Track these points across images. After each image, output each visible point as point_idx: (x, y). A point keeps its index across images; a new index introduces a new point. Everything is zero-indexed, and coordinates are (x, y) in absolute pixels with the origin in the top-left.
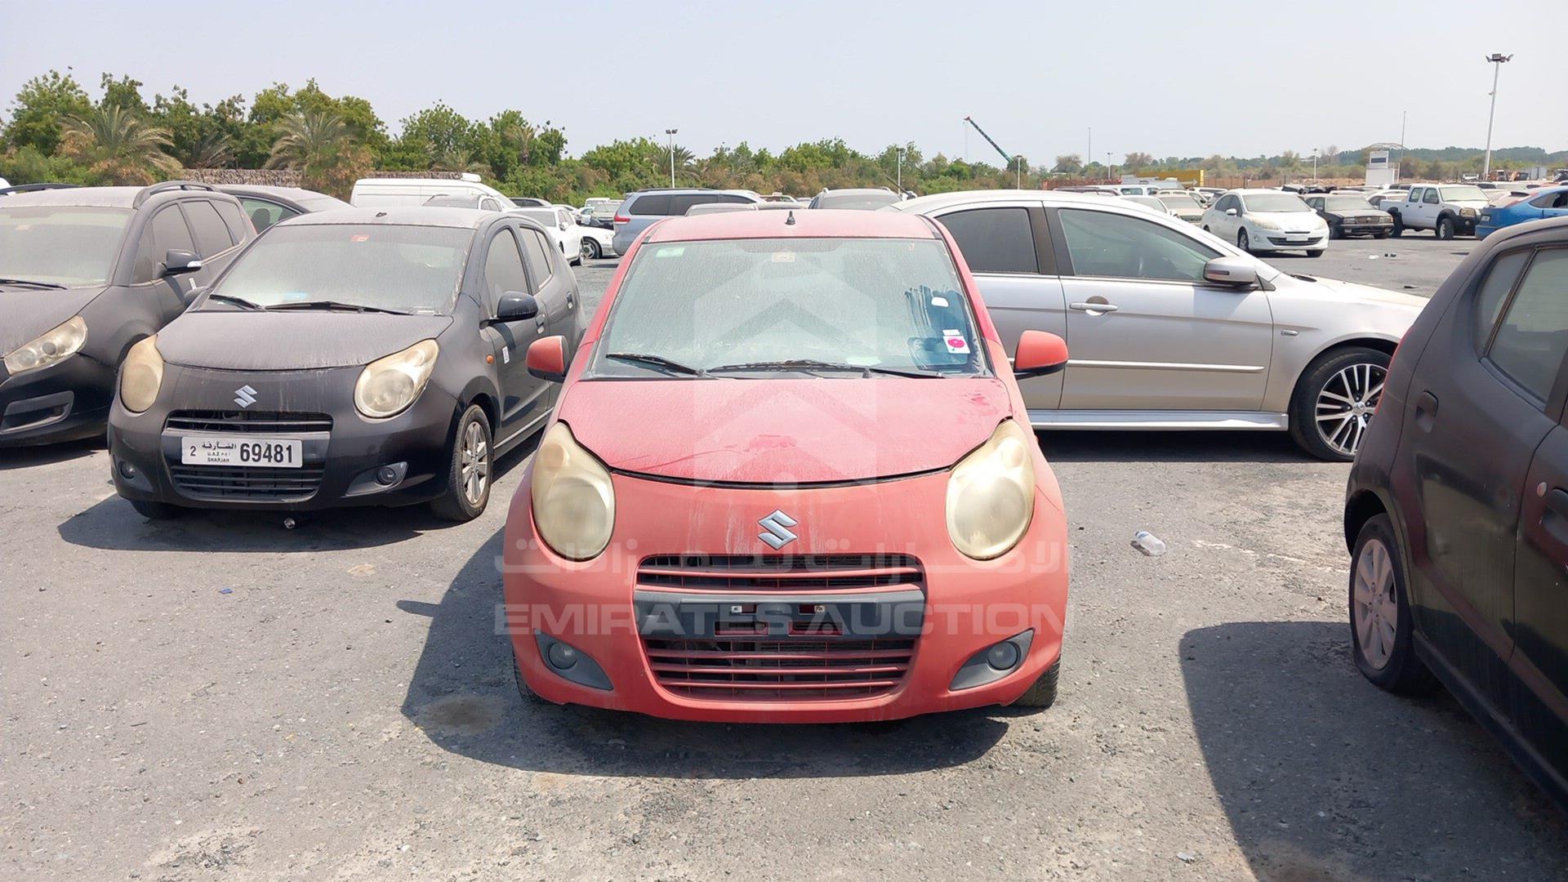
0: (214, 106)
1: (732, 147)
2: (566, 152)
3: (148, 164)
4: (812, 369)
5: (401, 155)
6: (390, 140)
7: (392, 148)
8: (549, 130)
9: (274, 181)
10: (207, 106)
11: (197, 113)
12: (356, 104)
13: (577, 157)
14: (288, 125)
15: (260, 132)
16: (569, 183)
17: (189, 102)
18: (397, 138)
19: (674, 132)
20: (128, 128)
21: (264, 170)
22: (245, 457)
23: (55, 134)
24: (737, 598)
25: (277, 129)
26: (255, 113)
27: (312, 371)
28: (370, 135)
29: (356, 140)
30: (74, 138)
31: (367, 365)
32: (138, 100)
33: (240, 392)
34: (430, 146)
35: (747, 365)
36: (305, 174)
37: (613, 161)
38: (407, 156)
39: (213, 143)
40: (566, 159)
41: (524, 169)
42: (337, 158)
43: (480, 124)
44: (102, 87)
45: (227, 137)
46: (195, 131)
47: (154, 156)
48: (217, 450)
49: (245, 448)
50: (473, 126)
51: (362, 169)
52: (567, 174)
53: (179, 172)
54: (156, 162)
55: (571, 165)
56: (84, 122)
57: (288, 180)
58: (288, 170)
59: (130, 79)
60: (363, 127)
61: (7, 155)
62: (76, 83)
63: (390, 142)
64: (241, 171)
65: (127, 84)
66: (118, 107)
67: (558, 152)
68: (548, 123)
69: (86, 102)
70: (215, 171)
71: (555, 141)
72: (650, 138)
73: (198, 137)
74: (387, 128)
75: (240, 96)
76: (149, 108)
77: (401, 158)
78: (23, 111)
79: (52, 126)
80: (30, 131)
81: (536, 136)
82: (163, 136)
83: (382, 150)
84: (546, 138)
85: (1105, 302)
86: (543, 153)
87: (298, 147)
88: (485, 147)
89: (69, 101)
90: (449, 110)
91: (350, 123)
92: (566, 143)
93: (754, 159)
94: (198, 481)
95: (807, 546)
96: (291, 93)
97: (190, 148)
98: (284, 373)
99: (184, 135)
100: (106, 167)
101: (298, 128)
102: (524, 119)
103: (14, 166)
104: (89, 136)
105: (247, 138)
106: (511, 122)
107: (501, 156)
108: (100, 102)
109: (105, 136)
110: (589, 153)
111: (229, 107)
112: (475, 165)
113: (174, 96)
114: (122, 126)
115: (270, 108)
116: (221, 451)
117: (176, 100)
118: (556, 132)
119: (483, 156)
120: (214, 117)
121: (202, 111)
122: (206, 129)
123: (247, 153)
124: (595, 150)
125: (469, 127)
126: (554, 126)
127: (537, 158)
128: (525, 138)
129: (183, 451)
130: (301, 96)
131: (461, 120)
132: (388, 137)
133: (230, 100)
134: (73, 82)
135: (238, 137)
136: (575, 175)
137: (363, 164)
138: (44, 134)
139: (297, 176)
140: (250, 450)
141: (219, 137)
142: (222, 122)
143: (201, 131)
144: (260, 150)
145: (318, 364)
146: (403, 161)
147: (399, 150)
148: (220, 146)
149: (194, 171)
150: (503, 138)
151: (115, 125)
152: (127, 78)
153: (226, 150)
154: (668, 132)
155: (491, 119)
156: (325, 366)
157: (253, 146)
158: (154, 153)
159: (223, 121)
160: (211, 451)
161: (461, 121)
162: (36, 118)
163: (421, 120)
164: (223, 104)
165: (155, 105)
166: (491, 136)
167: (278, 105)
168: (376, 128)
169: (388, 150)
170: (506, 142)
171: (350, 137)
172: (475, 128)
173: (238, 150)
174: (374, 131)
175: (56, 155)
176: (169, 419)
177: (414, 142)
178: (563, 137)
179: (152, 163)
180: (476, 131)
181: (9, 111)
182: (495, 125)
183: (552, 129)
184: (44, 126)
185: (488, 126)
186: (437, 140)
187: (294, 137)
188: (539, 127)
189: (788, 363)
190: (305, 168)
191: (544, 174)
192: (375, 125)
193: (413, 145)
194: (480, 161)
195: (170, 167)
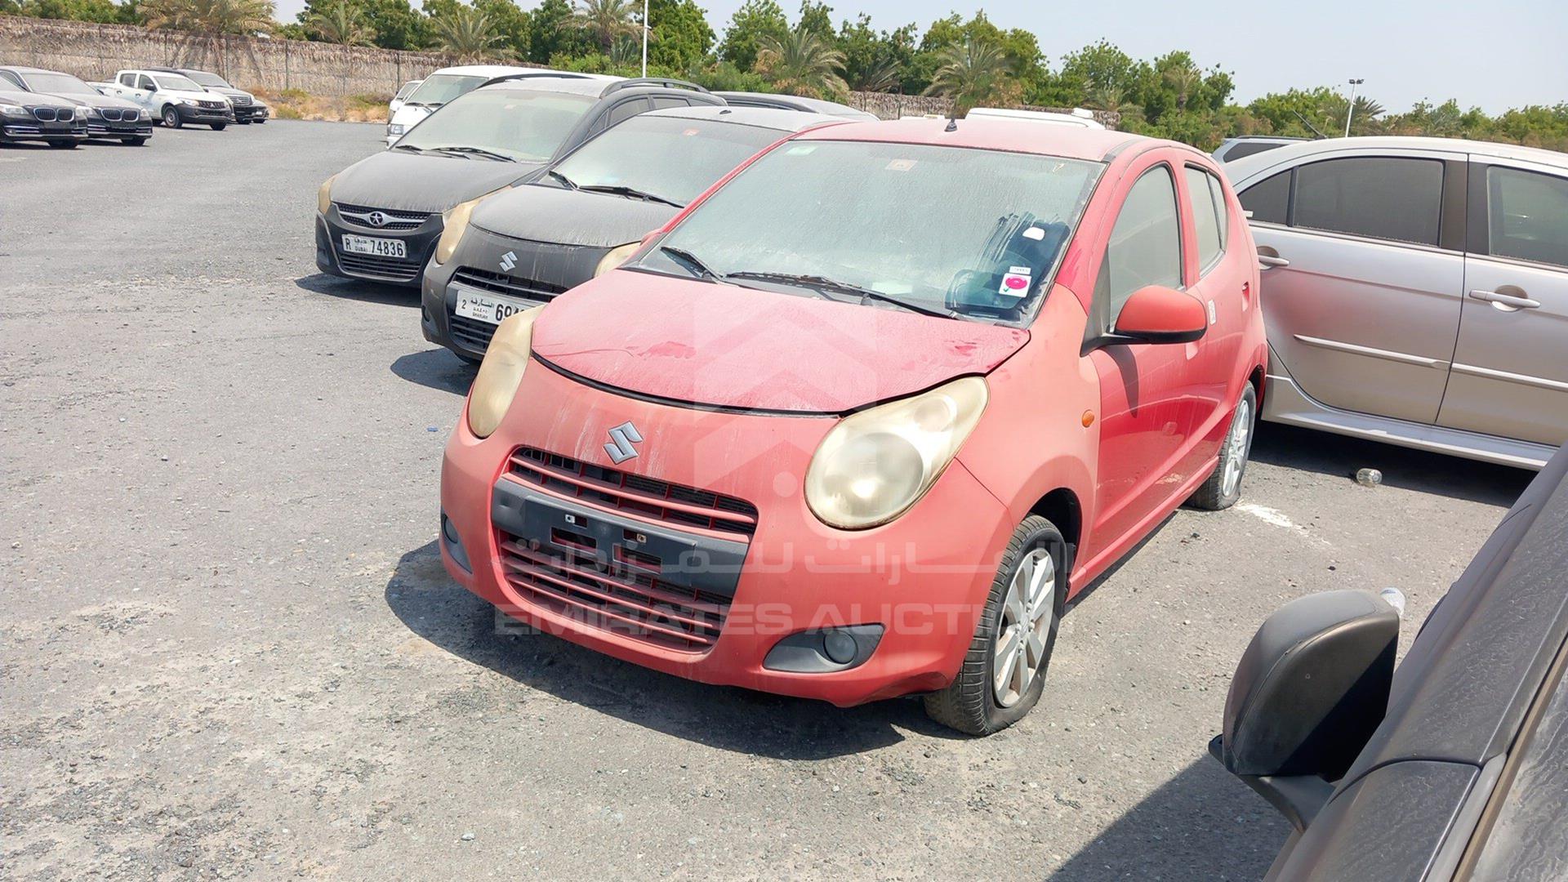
0: (891, 33)
1: (1436, 103)
2: (1232, 99)
3: (821, 83)
4: (827, 288)
5: (1056, 90)
6: (1049, 74)
7: (1049, 83)
8: (1218, 74)
9: (928, 108)
10: (884, 33)
11: (875, 39)
12: (1022, 37)
13: (1244, 103)
14: (951, 54)
15: (925, 60)
16: (1224, 131)
17: (870, 28)
18: (1056, 73)
19: (1359, 82)
20: (810, 50)
21: (921, 97)
22: (499, 317)
23: (755, 52)
24: (573, 507)
25: (941, 56)
26: (927, 42)
27: (565, 247)
28: (1030, 69)
29: (1012, 72)
30: (768, 56)
31: (614, 248)
32: (826, 25)
33: (505, 257)
34: (1088, 83)
35: (764, 274)
36: (958, 102)
37: (1283, 111)
38: (1063, 92)
39: (884, 68)
40: (1231, 106)
41: (1178, 113)
42: (990, 89)
43: (1143, 64)
44: (801, 12)
45: (897, 63)
46: (869, 56)
47: (828, 78)
48: (481, 307)
49: (500, 308)
50: (1136, 65)
51: (1011, 102)
52: (1224, 122)
53: (846, 93)
54: (828, 82)
55: (1233, 113)
56: (778, 43)
57: (941, 108)
58: (942, 98)
59: (823, 5)
60: (1023, 60)
61: (710, 69)
62: (780, 8)
63: (1049, 77)
64: (900, 96)
65: (820, 10)
66: (807, 30)
67: (1223, 97)
68: (1218, 66)
69: (783, 24)
70: (877, 94)
71: (1221, 85)
72: (1333, 89)
73: (871, 61)
74: (1048, 62)
75: (914, 24)
76: (834, 32)
77: (1055, 94)
78: (735, 30)
79: (753, 44)
80: (736, 49)
81: (1202, 80)
82: (839, 59)
83: (1039, 85)
84: (1212, 82)
85: (1523, 295)
86: (1205, 98)
87: (958, 76)
88: (1144, 88)
89: (770, 23)
90: (1113, 48)
91: (1011, 55)
92: (1234, 89)
93: (1462, 119)
94: (468, 333)
95: (644, 466)
96: (962, 24)
97: (862, 72)
98: (542, 245)
99: (859, 59)
100: (786, 84)
101: (961, 58)
102: (1192, 60)
103: (715, 78)
104: (778, 54)
105: (914, 65)
106: (1177, 64)
107: (1159, 98)
108: (797, 25)
109: (791, 57)
110: (1259, 100)
111: (903, 35)
112: (1127, 105)
113: (858, 22)
114: (806, 48)
115: (940, 37)
116: (484, 308)
117: (860, 26)
118: (1226, 76)
119: (1140, 97)
120: (889, 43)
121: (880, 38)
122: (880, 54)
123: (912, 78)
124: (1265, 98)
125: (1132, 66)
126: (1223, 70)
127: (1197, 102)
128: (1186, 81)
129: (458, 303)
130: (970, 26)
131: (1124, 58)
132: (1047, 71)
133: (905, 28)
134: (778, 7)
135: (906, 63)
136: (1232, 123)
137: (1013, 97)
138: (746, 52)
139: (950, 104)
140: (503, 311)
141: (890, 62)
142: (896, 49)
143: (875, 56)
144: (923, 78)
145: (573, 242)
146: (1057, 97)
147: (1056, 85)
148: (889, 71)
149: (859, 93)
150: (1165, 79)
151: (802, 46)
152: (820, 4)
153: (894, 76)
154: (1352, 82)
155: (1156, 59)
156: (577, 243)
157: (917, 72)
158: (828, 75)
159: (896, 47)
160: (476, 306)
161: (1124, 60)
162: (743, 37)
163: (1083, 58)
164: (899, 31)
165: (842, 30)
166: (1152, 76)
167: (949, 34)
168: (1038, 62)
169: (1045, 84)
170: (1166, 84)
171: (1007, 69)
172: (1138, 67)
173: (904, 76)
174: (1035, 65)
175: (750, 72)
176: (457, 273)
177: (1071, 79)
178: (1231, 82)
179: (825, 84)
180: (1138, 70)
181: (724, 30)
182: (1159, 65)
183: (1220, 74)
184: (748, 45)
185: (1152, 65)
186: (1095, 78)
187: (955, 66)
188: (1207, 70)
189: (805, 278)
190: (959, 96)
191: (1198, 120)
192: (1037, 59)
193: (1070, 81)
194: (1134, 102)
195: (839, 88)
